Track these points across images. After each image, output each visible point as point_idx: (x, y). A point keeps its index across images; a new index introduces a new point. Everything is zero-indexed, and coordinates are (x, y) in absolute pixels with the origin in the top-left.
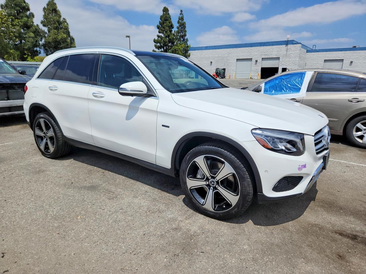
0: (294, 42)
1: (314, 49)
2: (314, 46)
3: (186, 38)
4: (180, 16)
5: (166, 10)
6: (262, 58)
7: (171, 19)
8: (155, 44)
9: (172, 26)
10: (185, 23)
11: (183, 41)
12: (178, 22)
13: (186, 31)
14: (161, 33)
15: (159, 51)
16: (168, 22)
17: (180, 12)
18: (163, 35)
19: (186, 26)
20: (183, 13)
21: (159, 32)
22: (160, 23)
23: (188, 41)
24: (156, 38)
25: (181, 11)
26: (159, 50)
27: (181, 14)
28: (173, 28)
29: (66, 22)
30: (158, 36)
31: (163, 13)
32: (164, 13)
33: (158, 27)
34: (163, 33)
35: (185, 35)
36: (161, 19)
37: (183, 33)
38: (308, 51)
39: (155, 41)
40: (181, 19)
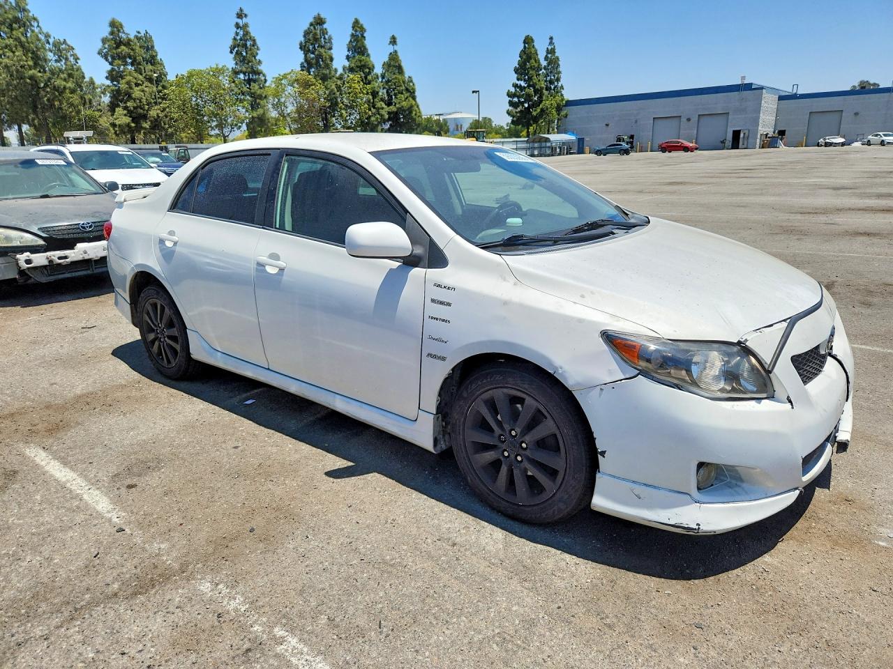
0: (754, 87)
1: (795, 92)
2: (795, 87)
3: (560, 85)
4: (550, 48)
5: (528, 41)
6: (699, 115)
7: (537, 55)
8: (509, 99)
9: (539, 68)
10: (558, 58)
11: (554, 90)
12: (546, 58)
13: (559, 73)
14: (521, 80)
16: (533, 61)
17: (549, 41)
18: (523, 84)
19: (560, 63)
20: (554, 41)
21: (518, 79)
22: (521, 65)
23: (563, 89)
24: (513, 90)
25: (551, 38)
27: (551, 43)
28: (541, 70)
29: (412, 81)
30: (515, 86)
31: (525, 47)
32: (527, 45)
33: (516, 71)
34: (525, 80)
35: (558, 80)
36: (520, 57)
37: (554, 76)
38: (781, 98)
39: (510, 95)
40: (551, 51)
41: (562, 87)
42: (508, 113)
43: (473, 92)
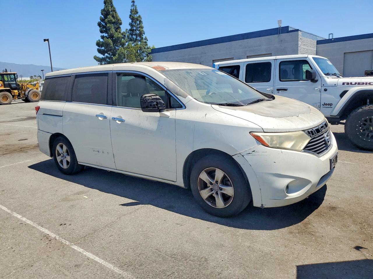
0: (290, 29)
2: (331, 35)
3: (144, 37)
4: (132, 8)
8: (98, 48)
9: (118, 22)
10: (139, 17)
12: (131, 17)
13: (142, 27)
14: (104, 32)
15: (104, 57)
17: (132, 4)
18: (106, 35)
19: (142, 20)
20: (135, 4)
21: (101, 32)
22: (102, 20)
23: (147, 40)
24: (100, 40)
26: (104, 55)
28: (121, 24)
31: (105, 6)
32: (107, 5)
33: (99, 24)
34: (107, 32)
35: (142, 33)
36: (102, 14)
38: (319, 42)
39: (98, 44)
40: (134, 12)
41: (146, 39)
42: (96, 58)
43: (45, 40)
